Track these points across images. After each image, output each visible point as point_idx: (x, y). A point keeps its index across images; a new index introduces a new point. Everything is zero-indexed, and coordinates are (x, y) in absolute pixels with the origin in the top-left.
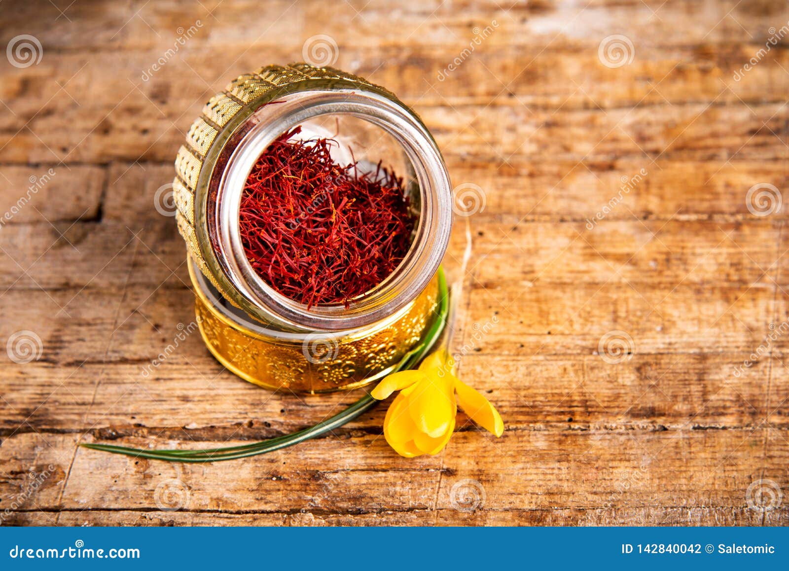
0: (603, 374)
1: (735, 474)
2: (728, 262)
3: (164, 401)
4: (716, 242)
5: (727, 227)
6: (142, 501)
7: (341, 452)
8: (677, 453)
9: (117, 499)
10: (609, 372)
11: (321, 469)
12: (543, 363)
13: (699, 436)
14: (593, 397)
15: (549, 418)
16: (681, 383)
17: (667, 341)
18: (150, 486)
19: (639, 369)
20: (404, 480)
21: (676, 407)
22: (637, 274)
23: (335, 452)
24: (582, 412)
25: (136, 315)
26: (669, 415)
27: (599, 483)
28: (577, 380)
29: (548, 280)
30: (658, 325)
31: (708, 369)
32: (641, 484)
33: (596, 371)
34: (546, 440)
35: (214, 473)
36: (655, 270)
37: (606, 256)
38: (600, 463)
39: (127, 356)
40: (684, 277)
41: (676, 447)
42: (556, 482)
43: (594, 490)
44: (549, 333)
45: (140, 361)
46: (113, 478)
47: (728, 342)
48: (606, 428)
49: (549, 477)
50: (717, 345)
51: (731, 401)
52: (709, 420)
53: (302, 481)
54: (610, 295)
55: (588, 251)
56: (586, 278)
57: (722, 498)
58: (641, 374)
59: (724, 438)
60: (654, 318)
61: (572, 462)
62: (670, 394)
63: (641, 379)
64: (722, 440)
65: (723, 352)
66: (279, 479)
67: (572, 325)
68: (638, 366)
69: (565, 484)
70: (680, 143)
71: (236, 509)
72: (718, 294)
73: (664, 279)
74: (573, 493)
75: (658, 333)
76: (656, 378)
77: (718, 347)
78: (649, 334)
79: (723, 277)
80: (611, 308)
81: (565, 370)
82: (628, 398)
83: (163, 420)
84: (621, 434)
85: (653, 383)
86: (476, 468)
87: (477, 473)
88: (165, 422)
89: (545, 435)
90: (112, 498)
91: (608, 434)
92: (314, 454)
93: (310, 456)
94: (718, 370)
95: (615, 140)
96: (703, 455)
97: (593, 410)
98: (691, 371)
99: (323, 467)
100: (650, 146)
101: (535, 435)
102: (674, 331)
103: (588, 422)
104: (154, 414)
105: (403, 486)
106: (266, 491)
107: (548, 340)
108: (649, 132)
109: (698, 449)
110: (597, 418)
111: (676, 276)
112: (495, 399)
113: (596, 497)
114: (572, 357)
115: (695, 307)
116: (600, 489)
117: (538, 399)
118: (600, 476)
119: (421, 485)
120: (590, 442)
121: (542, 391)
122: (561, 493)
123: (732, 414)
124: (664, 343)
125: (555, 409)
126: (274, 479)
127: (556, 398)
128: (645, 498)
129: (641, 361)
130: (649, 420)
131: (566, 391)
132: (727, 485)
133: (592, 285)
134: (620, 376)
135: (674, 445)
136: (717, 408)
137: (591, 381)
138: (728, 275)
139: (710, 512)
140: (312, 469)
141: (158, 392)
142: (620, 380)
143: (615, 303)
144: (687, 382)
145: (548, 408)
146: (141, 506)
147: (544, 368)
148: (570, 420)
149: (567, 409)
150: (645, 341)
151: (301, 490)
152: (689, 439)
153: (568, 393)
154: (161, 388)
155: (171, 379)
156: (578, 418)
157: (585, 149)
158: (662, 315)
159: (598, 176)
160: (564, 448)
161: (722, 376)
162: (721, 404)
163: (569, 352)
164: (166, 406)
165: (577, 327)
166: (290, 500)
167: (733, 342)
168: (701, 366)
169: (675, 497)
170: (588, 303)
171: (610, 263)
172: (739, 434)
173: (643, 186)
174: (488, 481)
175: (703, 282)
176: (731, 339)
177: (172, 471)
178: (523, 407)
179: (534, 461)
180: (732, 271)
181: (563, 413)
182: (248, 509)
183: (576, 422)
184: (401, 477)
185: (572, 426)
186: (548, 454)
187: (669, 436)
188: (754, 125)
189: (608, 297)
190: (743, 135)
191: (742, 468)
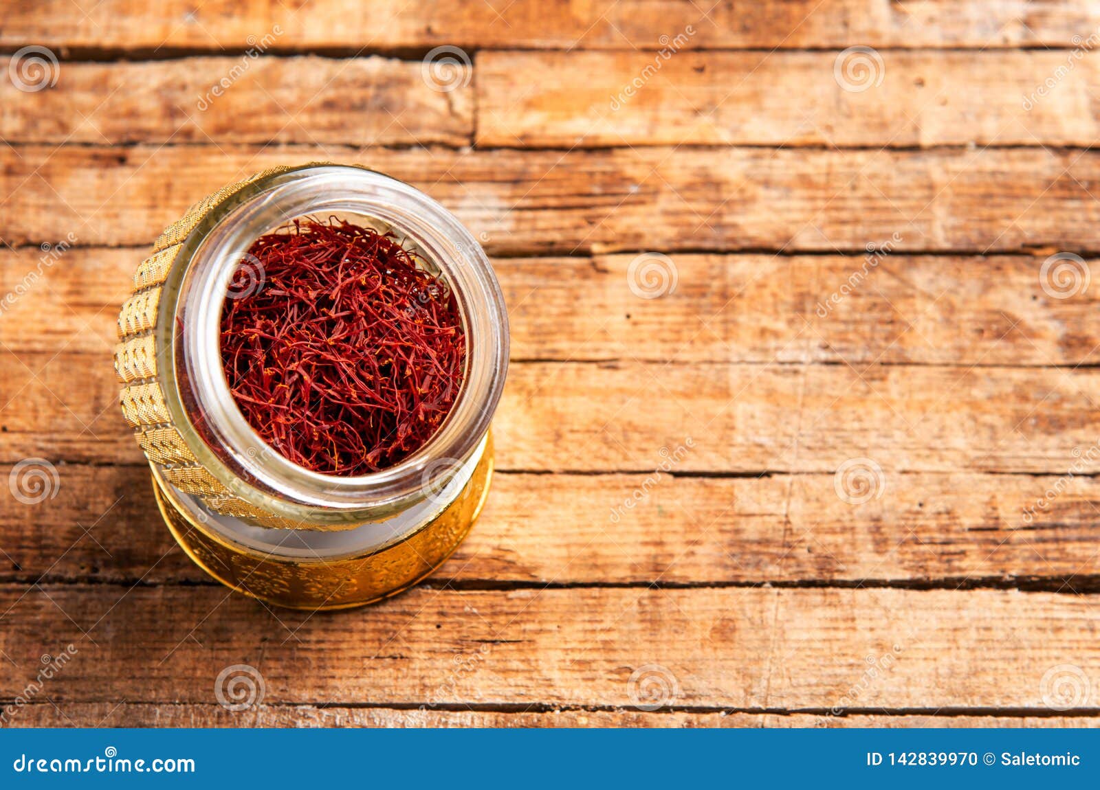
8: (152, 622)
10: (77, 494)
13: (186, 595)
14: (50, 533)
19: (118, 491)
21: (160, 551)
24: (33, 556)
26: (149, 563)
29: (12, 346)
32: (99, 667)
37: (96, 307)
38: (48, 635)
41: (152, 613)
43: (37, 674)
54: (93, 371)
55: (73, 299)
56: (65, 343)
58: (121, 498)
61: (12, 633)
63: (119, 507)
67: (36, 417)
68: (118, 485)
70: (223, 120)
74: (8, 680)
76: (138, 505)
80: (93, 392)
82: (98, 535)
84: (81, 591)
85: (135, 512)
91: (65, 590)
95: (133, 114)
96: (186, 625)
97: (49, 552)
100: (180, 124)
108: (183, 100)
109: (181, 615)
110: (52, 566)
120: (38, 602)
128: (102, 688)
129: (123, 477)
130: (122, 571)
131: (17, 522)
133: (72, 355)
134: (92, 501)
135: (149, 609)
139: (186, 711)
142: (90, 507)
143: (98, 384)
148: (16, 568)
149: (14, 551)
152: (171, 600)
153: (18, 526)
156: (26, 565)
157: (88, 127)
159: (101, 177)
165: (43, 420)
169: (141, 687)
170: (63, 383)
173: (161, 193)
181: (7, 557)
183: (23, 571)
185: (18, 577)
187: (145, 595)
188: (331, 94)
189: (88, 375)
190: (312, 111)
191: (235, 645)
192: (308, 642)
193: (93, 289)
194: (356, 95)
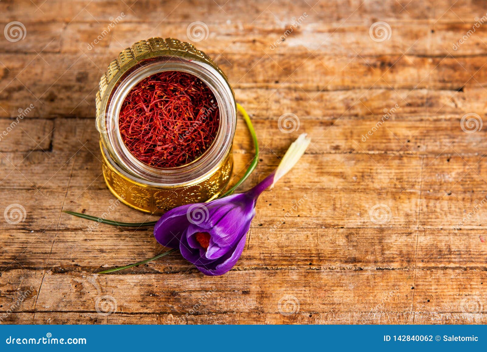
0: (328, 239)
1: (399, 294)
2: (395, 177)
3: (90, 252)
4: (389, 167)
5: (394, 158)
6: (79, 307)
7: (187, 281)
8: (368, 283)
9: (66, 306)
10: (331, 238)
11: (177, 290)
12: (295, 233)
13: (380, 273)
14: (322, 252)
15: (299, 263)
16: (370, 244)
17: (362, 221)
18: (84, 299)
19: (347, 237)
20: (221, 296)
21: (367, 258)
22: (346, 184)
23: (184, 281)
24: (317, 260)
25: (73, 204)
26: (364, 262)
27: (326, 299)
28: (314, 242)
29: (298, 187)
30: (357, 212)
31: (385, 237)
32: (348, 299)
33: (324, 237)
34: (297, 275)
35: (118, 292)
36: (356, 182)
37: (329, 174)
38: (327, 288)
39: (69, 227)
40: (371, 185)
41: (368, 279)
42: (303, 298)
43: (324, 302)
44: (299, 216)
45: (76, 230)
46: (63, 294)
47: (395, 222)
48: (329, 268)
49: (299, 295)
50: (389, 223)
51: (397, 254)
52: (385, 264)
53: (166, 297)
54: (331, 195)
55: (320, 171)
56: (318, 186)
57: (392, 307)
58: (348, 239)
59: (393, 274)
60: (355, 209)
61: (312, 287)
62: (364, 250)
63: (348, 242)
64: (392, 276)
65: (392, 227)
66: (154, 295)
67: (311, 212)
68: (347, 235)
69: (308, 299)
70: (369, 110)
71: (131, 311)
72: (390, 196)
73: (361, 187)
74: (312, 304)
75: (357, 216)
76: (356, 242)
77: (390, 225)
78: (353, 217)
79: (393, 186)
80: (332, 202)
81: (307, 236)
82: (342, 253)
83: (89, 262)
84: (338, 272)
85: (355, 244)
86: (260, 290)
87: (260, 293)
88: (91, 264)
89: (297, 272)
90: (63, 305)
91: (331, 272)
92: (173, 282)
93: (170, 283)
94: (390, 237)
95: (334, 108)
96: (382, 284)
97: (323, 258)
98: (375, 238)
99: (177, 289)
100: (353, 112)
101: (292, 272)
102: (366, 215)
103: (320, 265)
104: (84, 259)
105: (221, 300)
106: (147, 302)
107: (298, 220)
108: (353, 104)
109: (379, 280)
110: (325, 263)
111: (368, 185)
112: (270, 252)
113: (325, 306)
114: (311, 230)
115: (377, 202)
116: (326, 302)
117: (293, 252)
118: (327, 295)
119: (230, 299)
120: (321, 276)
121: (295, 248)
122: (305, 304)
123: (397, 261)
124: (361, 222)
125: (303, 258)
126: (151, 295)
127: (303, 252)
128: (351, 307)
129: (348, 232)
130: (353, 265)
131: (308, 248)
132: (394, 300)
133: (322, 190)
134: (337, 240)
135: (366, 278)
136: (389, 258)
137: (322, 243)
138: (395, 185)
139: (385, 315)
140: (171, 290)
141: (86, 247)
142: (337, 242)
143: (334, 200)
144: (373, 244)
145: (299, 258)
146: (79, 310)
147: (296, 235)
148: (311, 264)
149: (309, 258)
150: (350, 221)
151: (166, 301)
152: (374, 275)
153: (309, 249)
154: (88, 245)
155: (93, 240)
156: (314, 263)
157: (317, 113)
158: (359, 207)
159: (325, 129)
160: (307, 279)
161: (392, 241)
162: (391, 256)
163: (309, 226)
164: (91, 255)
165: (314, 213)
166: (160, 307)
167: (398, 222)
168: (381, 235)
169: (367, 306)
170: (320, 199)
171: (332, 178)
172: (401, 273)
173: (349, 135)
174: (267, 297)
175: (382, 189)
176: (397, 220)
177: (96, 291)
178: (285, 256)
179: (291, 286)
180: (397, 183)
181: (306, 260)
182: (137, 312)
183: (313, 265)
184: (220, 295)
185: (312, 268)
186: (298, 282)
187: (364, 273)
188: (410, 101)
189: (330, 196)
190: (403, 107)
191: (402, 291)
192: (431, 289)
193: (327, 167)
194: (419, 102)
